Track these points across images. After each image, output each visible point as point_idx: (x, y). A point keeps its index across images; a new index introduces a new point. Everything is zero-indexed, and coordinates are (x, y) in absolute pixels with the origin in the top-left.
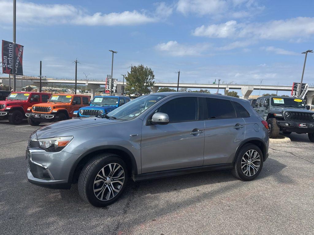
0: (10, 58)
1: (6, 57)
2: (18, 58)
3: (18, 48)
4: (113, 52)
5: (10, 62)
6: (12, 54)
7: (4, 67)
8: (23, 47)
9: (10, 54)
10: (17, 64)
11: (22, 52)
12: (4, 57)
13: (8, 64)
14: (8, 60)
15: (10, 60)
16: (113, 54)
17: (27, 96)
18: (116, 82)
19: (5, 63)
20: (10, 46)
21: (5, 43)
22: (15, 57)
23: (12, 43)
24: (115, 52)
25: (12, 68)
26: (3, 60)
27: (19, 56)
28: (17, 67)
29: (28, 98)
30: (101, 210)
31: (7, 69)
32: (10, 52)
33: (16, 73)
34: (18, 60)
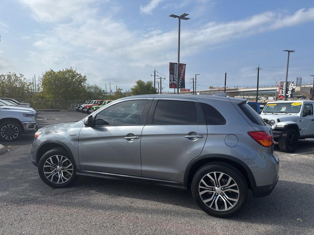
0: (175, 75)
1: (172, 75)
2: (182, 75)
3: (181, 67)
4: (289, 51)
6: (177, 72)
7: (171, 83)
8: (185, 65)
9: (175, 73)
10: (180, 80)
11: (185, 70)
12: (171, 75)
13: (174, 80)
14: (173, 78)
15: (175, 77)
16: (289, 53)
18: (291, 85)
19: (171, 80)
20: (175, 66)
21: (172, 65)
22: (179, 74)
23: (177, 64)
24: (292, 51)
25: (176, 83)
26: (170, 78)
27: (182, 73)
28: (180, 82)
31: (173, 85)
32: (175, 71)
33: (179, 87)
34: (181, 77)
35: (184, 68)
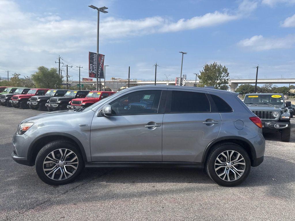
0: (95, 65)
1: (92, 65)
2: (101, 65)
3: (100, 57)
4: (183, 53)
5: (95, 68)
6: (96, 62)
7: (90, 72)
8: (104, 56)
9: (94, 62)
10: (100, 70)
11: (103, 60)
12: (91, 64)
13: (93, 70)
14: (93, 67)
15: (95, 67)
16: (183, 55)
17: (99, 95)
18: (185, 81)
19: (91, 70)
20: (95, 56)
21: (91, 54)
22: (98, 64)
23: (96, 54)
24: (185, 53)
25: (95, 73)
26: (90, 67)
27: (101, 63)
28: (99, 72)
29: (99, 96)
30: (51, 188)
31: (92, 74)
32: (94, 61)
33: (99, 76)
34: (100, 67)
35: (102, 59)
